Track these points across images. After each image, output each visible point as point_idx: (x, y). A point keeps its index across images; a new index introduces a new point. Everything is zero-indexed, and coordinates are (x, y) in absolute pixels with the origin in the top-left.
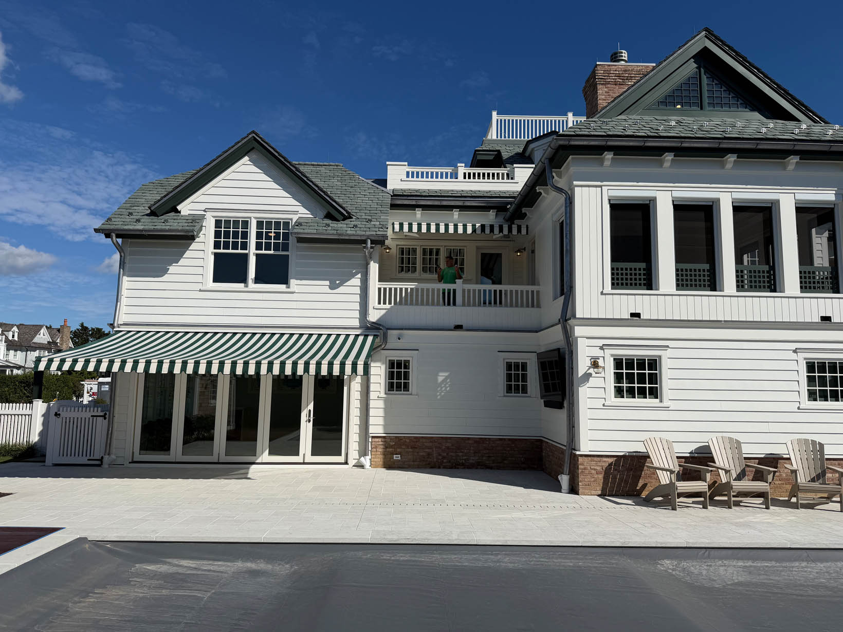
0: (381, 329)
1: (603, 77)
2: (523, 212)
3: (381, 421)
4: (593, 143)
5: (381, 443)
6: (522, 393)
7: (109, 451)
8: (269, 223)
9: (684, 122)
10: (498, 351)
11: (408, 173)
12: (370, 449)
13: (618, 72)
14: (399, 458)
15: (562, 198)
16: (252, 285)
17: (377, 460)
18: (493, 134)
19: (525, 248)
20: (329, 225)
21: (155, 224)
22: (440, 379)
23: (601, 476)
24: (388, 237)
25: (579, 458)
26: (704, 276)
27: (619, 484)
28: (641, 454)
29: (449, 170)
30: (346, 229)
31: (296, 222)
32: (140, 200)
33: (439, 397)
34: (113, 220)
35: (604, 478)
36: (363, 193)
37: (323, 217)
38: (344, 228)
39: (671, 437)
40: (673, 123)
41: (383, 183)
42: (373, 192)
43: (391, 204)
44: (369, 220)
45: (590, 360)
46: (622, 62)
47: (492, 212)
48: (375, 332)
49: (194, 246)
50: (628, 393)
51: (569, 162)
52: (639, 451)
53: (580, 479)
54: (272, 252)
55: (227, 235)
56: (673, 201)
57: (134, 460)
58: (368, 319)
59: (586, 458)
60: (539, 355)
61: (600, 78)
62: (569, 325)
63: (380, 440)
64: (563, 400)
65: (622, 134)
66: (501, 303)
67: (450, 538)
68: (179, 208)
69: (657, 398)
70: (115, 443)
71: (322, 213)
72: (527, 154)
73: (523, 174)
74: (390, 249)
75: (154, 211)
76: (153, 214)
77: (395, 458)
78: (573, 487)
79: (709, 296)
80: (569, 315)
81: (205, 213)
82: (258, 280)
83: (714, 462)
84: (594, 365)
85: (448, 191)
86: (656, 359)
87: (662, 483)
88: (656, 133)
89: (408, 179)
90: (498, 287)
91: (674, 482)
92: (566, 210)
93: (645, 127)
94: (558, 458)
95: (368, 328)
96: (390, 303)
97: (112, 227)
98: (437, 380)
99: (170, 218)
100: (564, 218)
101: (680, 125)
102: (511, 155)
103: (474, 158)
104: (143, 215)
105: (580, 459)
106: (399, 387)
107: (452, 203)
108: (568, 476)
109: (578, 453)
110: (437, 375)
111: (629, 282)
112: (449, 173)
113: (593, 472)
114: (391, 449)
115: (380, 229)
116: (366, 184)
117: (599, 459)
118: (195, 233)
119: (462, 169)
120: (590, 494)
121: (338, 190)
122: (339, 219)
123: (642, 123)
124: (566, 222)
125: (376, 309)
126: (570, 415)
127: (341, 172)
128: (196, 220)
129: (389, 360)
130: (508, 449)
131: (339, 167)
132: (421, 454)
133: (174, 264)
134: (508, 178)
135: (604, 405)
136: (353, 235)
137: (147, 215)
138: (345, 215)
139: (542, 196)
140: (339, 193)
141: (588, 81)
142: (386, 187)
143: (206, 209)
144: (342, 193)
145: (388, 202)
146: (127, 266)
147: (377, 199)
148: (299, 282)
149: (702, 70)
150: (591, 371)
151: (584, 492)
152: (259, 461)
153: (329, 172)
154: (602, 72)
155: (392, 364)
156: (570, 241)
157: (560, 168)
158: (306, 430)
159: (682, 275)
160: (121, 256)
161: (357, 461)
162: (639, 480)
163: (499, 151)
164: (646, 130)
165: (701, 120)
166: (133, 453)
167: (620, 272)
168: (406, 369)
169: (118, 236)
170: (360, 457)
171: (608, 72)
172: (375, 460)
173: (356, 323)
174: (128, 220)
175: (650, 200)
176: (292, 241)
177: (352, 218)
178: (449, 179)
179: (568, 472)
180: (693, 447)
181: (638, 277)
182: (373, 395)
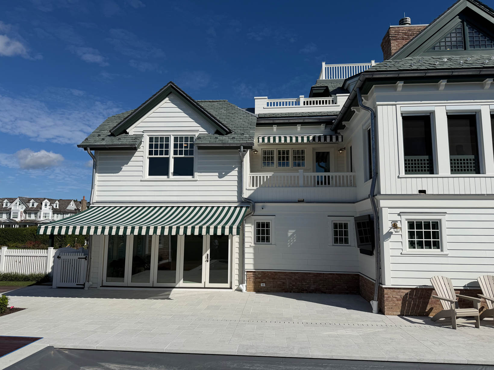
0: (251, 203)
1: (394, 35)
2: (343, 124)
3: (252, 261)
4: (389, 76)
5: (252, 276)
6: (345, 243)
7: (88, 280)
8: (181, 138)
9: (454, 58)
10: (328, 216)
11: (268, 103)
12: (246, 279)
13: (404, 31)
14: (265, 286)
15: (369, 114)
16: (172, 177)
17: (250, 286)
18: (323, 77)
19: (345, 148)
20: (217, 138)
21: (113, 141)
22: (290, 234)
23: (400, 302)
24: (254, 144)
25: (385, 289)
26: (471, 163)
27: (413, 308)
28: (428, 287)
29: (294, 100)
30: (228, 140)
31: (197, 137)
32: (106, 127)
33: (289, 246)
34: (89, 139)
35: (402, 303)
36: (239, 117)
37: (214, 132)
38: (226, 139)
39: (449, 275)
40: (446, 60)
41: (252, 110)
42: (246, 116)
43: (257, 123)
44: (242, 133)
45: (392, 223)
46: (407, 25)
47: (323, 125)
48: (247, 205)
49: (137, 154)
50: (418, 245)
51: (373, 89)
52: (427, 285)
53: (385, 304)
54: (183, 156)
55: (156, 146)
56: (447, 113)
57: (103, 285)
58: (242, 196)
59: (389, 290)
60: (356, 219)
61: (392, 36)
62: (376, 199)
63: (252, 273)
64: (373, 250)
65: (409, 68)
66: (329, 184)
67: (293, 353)
68: (128, 131)
69: (439, 248)
70: (91, 274)
71: (213, 131)
72: (345, 88)
73: (342, 100)
74: (257, 151)
75: (113, 133)
76: (112, 135)
77: (261, 286)
78: (380, 308)
79: (475, 177)
80: (375, 193)
81: (143, 134)
82: (175, 173)
83: (482, 293)
84: (394, 226)
85: (294, 113)
86: (438, 222)
87: (445, 309)
88: (434, 67)
89: (268, 107)
90: (327, 174)
91: (453, 309)
92: (372, 121)
93: (425, 63)
94: (370, 288)
95: (242, 202)
96: (257, 186)
97: (88, 144)
98: (287, 235)
99: (123, 137)
100: (370, 127)
101: (451, 61)
102: (334, 89)
103: (311, 93)
104: (107, 136)
105: (386, 291)
106: (263, 239)
107: (296, 121)
108: (377, 302)
109: (384, 286)
110: (287, 232)
111: (417, 169)
112: (294, 102)
113: (394, 299)
114: (259, 280)
115: (249, 139)
116: (242, 112)
117: (398, 290)
118: (137, 146)
119: (302, 99)
120: (392, 314)
121: (224, 116)
122: (224, 134)
123: (423, 61)
124: (372, 129)
125: (248, 190)
126: (378, 260)
127: (226, 105)
128: (138, 138)
129: (257, 222)
130: (336, 280)
131: (225, 102)
132: (279, 283)
133: (125, 165)
134: (333, 103)
135: (401, 254)
136: (232, 144)
137: (109, 136)
138: (227, 131)
139: (355, 113)
140: (224, 117)
141: (384, 38)
142: (254, 113)
143: (144, 131)
144: (227, 117)
145: (255, 122)
146: (98, 167)
147: (248, 120)
148: (200, 174)
149: (465, 23)
150: (392, 230)
151: (388, 313)
152: (177, 286)
153: (219, 105)
154: (394, 32)
155: (258, 225)
156: (375, 142)
157: (367, 94)
158: (206, 266)
159: (455, 163)
160: (94, 161)
161: (238, 286)
162: (427, 305)
163: (327, 87)
164: (426, 65)
165: (465, 57)
166: (102, 281)
167: (410, 162)
168: (268, 228)
169: (91, 149)
170: (239, 285)
171: (398, 32)
172: (249, 287)
173: (235, 199)
174: (97, 139)
175: (430, 113)
176: (195, 148)
177: (232, 133)
178: (294, 106)
179: (377, 299)
180: (466, 283)
181: (423, 165)
182: (247, 245)
